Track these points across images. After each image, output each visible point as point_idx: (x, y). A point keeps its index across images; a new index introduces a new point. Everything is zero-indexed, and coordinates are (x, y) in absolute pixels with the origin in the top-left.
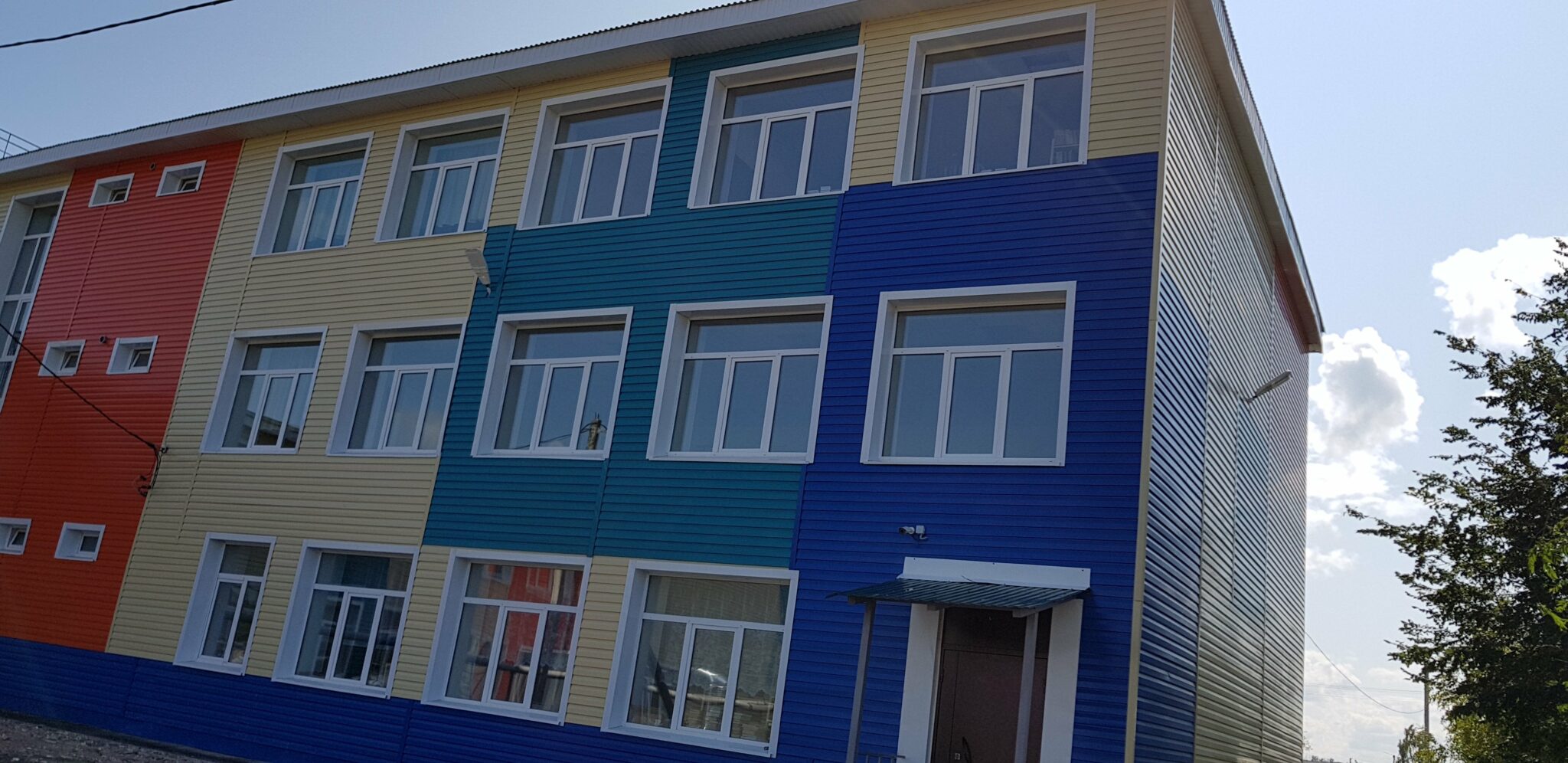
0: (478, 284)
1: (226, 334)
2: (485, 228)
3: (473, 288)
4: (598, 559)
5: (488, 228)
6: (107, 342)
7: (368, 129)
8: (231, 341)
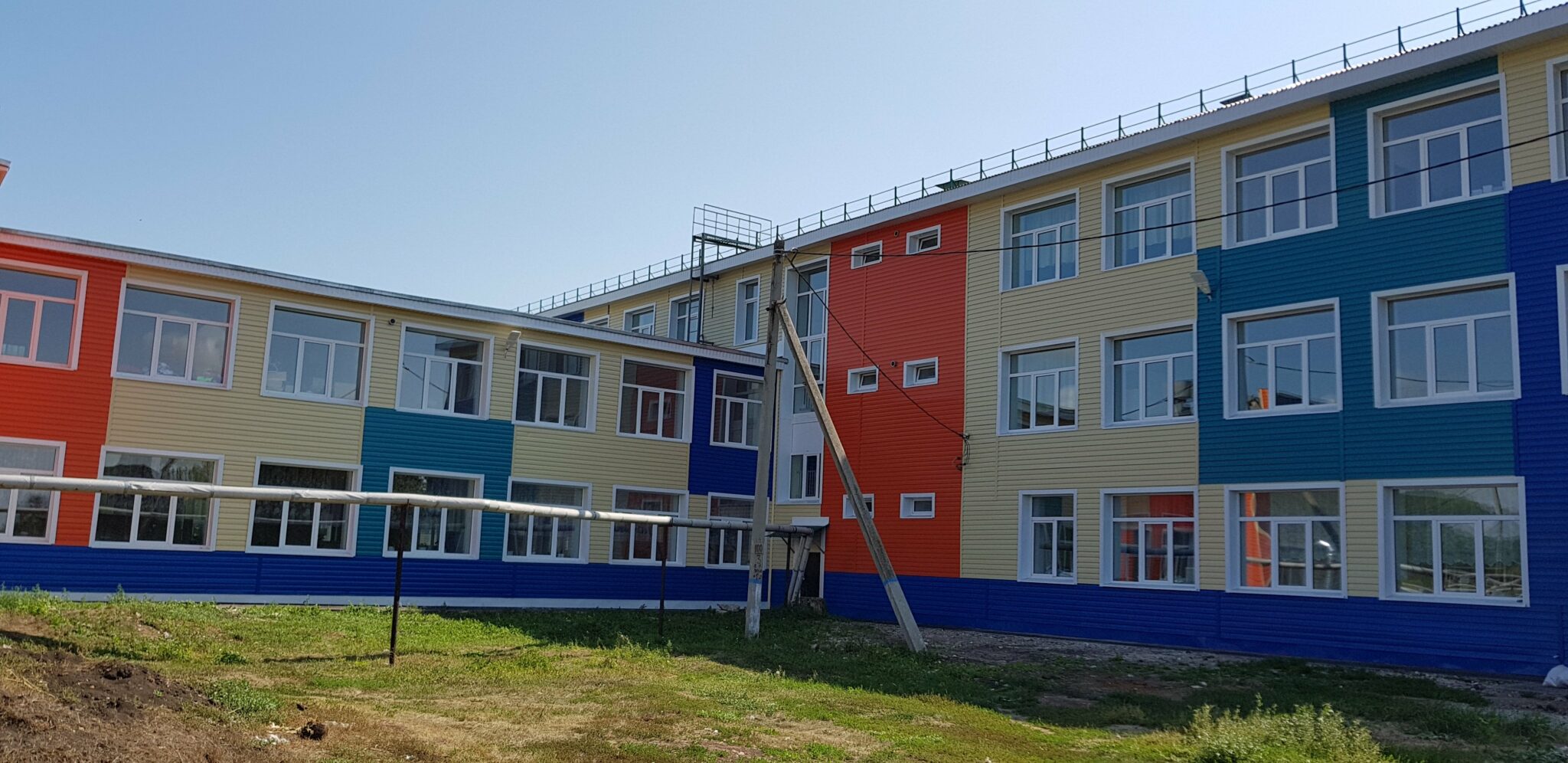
0: (1200, 293)
1: (994, 350)
2: (1194, 251)
3: (1195, 297)
4: (1349, 482)
5: (1198, 251)
6: (897, 365)
7: (1073, 186)
8: (1000, 355)
